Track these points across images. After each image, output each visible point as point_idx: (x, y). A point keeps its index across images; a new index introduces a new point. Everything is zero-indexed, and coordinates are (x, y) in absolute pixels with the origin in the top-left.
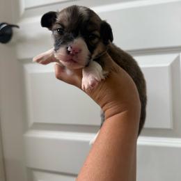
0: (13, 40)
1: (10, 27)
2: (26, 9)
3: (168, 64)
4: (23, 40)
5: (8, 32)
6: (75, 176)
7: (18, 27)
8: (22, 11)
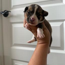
0: (9, 16)
1: (8, 12)
2: (13, 6)
3: (59, 25)
4: (12, 16)
5: (7, 13)
6: (28, 62)
7: (10, 12)
8: (12, 6)
